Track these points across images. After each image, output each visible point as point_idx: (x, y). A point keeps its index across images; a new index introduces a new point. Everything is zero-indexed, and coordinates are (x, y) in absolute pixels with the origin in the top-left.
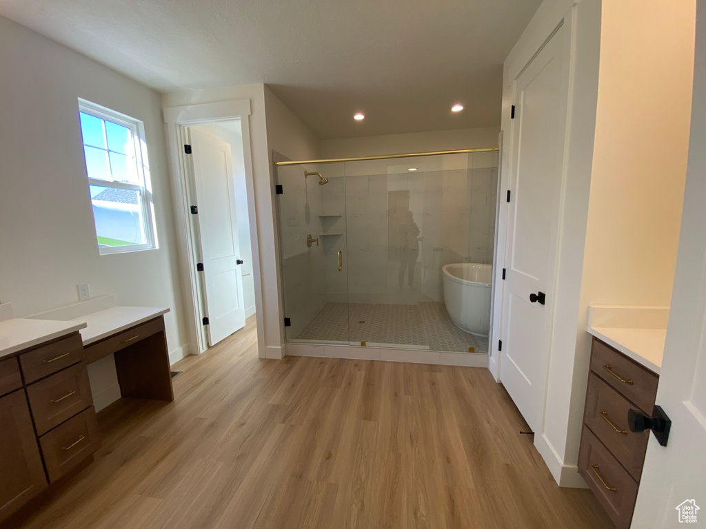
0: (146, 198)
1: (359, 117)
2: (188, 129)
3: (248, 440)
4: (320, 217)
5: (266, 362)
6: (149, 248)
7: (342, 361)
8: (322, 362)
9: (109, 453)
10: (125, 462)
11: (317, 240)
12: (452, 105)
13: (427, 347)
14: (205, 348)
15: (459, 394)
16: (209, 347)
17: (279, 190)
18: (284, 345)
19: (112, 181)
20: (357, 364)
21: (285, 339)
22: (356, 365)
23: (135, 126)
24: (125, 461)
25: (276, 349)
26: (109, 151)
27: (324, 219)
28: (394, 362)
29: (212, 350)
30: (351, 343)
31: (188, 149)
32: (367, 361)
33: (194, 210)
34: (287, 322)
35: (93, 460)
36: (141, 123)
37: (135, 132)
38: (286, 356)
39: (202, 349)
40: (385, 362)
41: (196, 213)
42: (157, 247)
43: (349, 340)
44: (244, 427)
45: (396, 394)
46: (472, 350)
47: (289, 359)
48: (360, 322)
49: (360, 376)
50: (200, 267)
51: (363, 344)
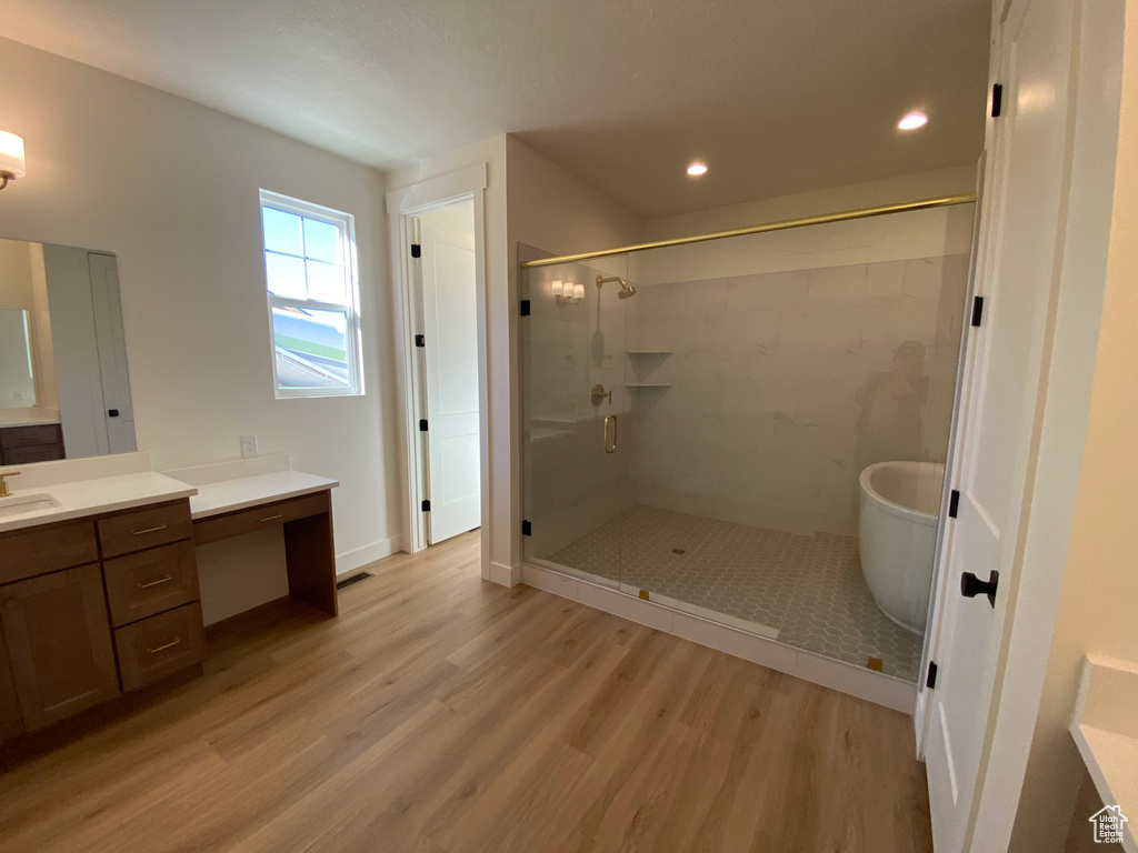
0: (352, 323)
1: (697, 170)
2: (418, 220)
3: (379, 712)
4: (631, 355)
5: (490, 586)
6: (354, 393)
7: (603, 616)
8: (568, 608)
9: (224, 669)
10: (229, 689)
11: (610, 395)
12: (900, 113)
13: (774, 633)
14: (423, 546)
15: (804, 756)
16: (429, 545)
17: (525, 308)
18: (518, 565)
19: (305, 299)
20: (625, 629)
21: (522, 556)
22: (621, 631)
23: (345, 222)
24: (231, 688)
25: (505, 570)
26: (306, 259)
27: (641, 359)
28: (698, 645)
29: (432, 550)
30: (624, 586)
31: (416, 251)
32: (646, 628)
33: (420, 341)
34: (526, 528)
35: (202, 674)
36: (352, 216)
37: (345, 231)
38: (521, 585)
39: (417, 545)
40: (679, 639)
41: (423, 345)
42: (363, 393)
43: (620, 580)
44: (389, 688)
45: (662, 713)
46: (875, 665)
47: (522, 590)
48: (675, 551)
49: (618, 654)
50: (424, 425)
51: (644, 595)
